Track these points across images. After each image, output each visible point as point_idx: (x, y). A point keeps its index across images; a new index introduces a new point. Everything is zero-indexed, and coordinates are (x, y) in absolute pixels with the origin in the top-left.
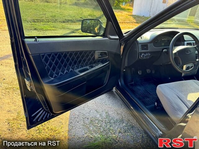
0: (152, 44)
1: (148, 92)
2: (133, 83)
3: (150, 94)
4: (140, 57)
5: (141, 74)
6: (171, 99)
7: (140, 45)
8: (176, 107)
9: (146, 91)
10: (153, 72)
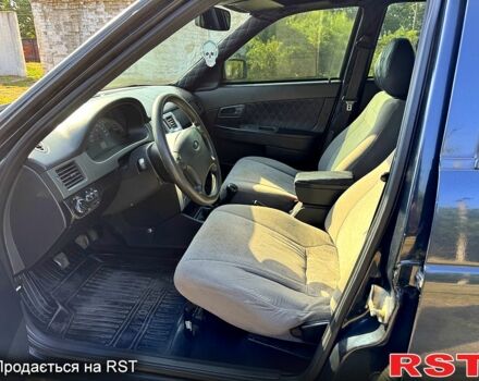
0: (85, 155)
1: (124, 304)
2: (60, 307)
3: (133, 305)
4: (74, 216)
5: (67, 263)
6: (242, 288)
7: (52, 174)
8: (266, 300)
9: (116, 303)
10: (94, 236)
